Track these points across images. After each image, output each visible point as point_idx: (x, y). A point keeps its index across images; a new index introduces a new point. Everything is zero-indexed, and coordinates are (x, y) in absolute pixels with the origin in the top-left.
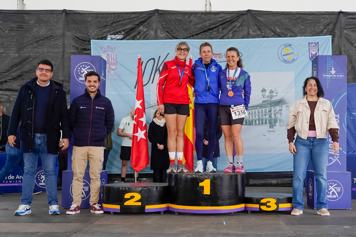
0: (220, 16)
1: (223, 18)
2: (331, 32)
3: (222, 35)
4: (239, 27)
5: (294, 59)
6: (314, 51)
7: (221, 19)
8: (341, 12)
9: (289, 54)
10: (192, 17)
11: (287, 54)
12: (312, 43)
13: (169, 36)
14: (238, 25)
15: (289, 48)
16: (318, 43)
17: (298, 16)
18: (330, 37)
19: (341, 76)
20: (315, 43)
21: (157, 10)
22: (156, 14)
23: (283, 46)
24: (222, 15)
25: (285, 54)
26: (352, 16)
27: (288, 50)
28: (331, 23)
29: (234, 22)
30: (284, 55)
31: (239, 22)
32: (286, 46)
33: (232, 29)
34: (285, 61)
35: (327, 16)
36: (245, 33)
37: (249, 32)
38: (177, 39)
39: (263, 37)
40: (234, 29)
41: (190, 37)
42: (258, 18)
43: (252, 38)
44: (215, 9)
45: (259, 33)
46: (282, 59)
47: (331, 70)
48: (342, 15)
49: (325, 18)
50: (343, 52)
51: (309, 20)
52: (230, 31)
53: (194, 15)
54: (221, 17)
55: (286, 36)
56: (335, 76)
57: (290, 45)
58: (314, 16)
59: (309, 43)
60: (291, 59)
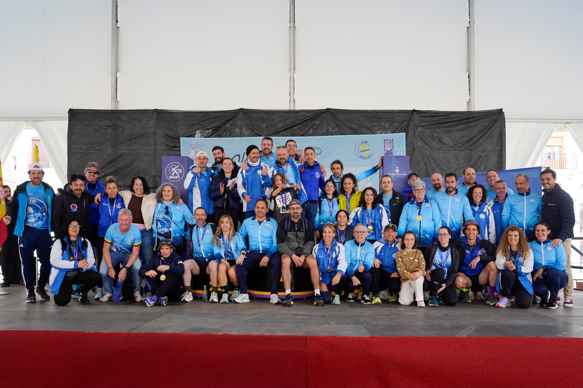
0: (301, 114)
1: (304, 117)
2: (405, 129)
3: (303, 132)
4: (318, 125)
5: (370, 155)
6: (389, 147)
7: (302, 117)
8: (414, 111)
9: (366, 150)
10: (275, 115)
11: (364, 151)
12: (387, 140)
13: (253, 133)
14: (318, 123)
15: (365, 145)
16: (393, 140)
17: (374, 114)
18: (404, 134)
19: (404, 174)
20: (390, 140)
21: (242, 109)
22: (241, 113)
23: (360, 143)
24: (303, 114)
25: (362, 150)
26: (424, 115)
27: (365, 147)
28: (405, 121)
29: (314, 120)
30: (361, 152)
31: (318, 121)
32: (362, 143)
33: (312, 127)
34: (362, 157)
35: (401, 114)
36: (324, 130)
37: (328, 129)
38: (260, 136)
39: (342, 135)
40: (314, 127)
41: (273, 134)
42: (337, 116)
43: (331, 135)
44: (298, 107)
45: (337, 130)
46: (359, 155)
47: (395, 169)
48: (415, 113)
49: (400, 116)
50: (416, 148)
51: (384, 118)
52: (310, 128)
53: (276, 114)
54: (302, 116)
55: (362, 133)
56: (399, 174)
57: (367, 142)
58: (390, 114)
59: (384, 140)
60: (368, 155)
